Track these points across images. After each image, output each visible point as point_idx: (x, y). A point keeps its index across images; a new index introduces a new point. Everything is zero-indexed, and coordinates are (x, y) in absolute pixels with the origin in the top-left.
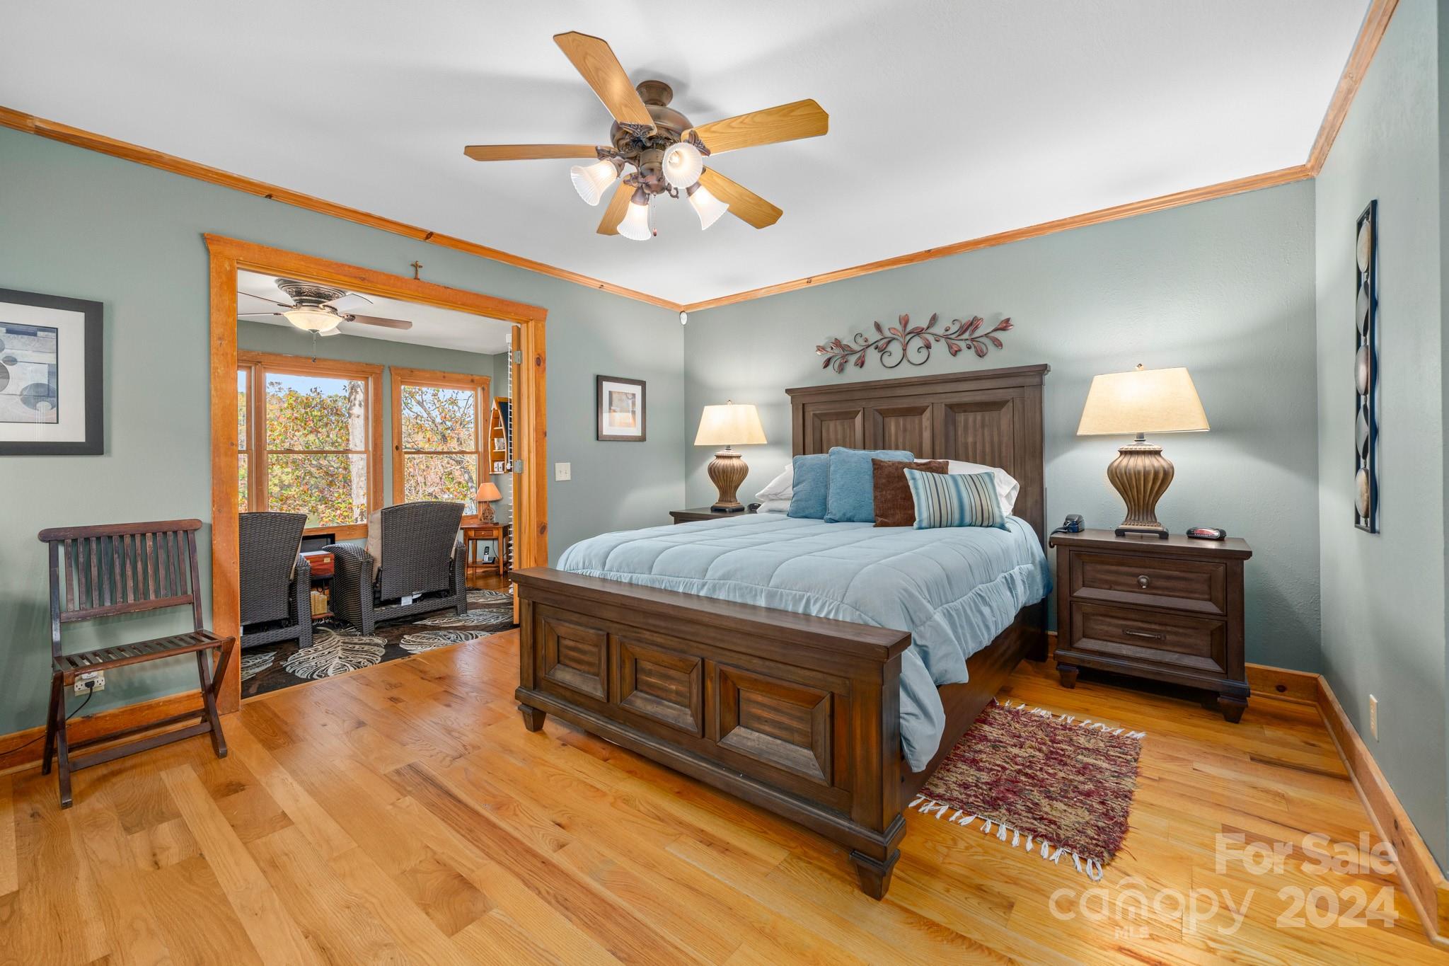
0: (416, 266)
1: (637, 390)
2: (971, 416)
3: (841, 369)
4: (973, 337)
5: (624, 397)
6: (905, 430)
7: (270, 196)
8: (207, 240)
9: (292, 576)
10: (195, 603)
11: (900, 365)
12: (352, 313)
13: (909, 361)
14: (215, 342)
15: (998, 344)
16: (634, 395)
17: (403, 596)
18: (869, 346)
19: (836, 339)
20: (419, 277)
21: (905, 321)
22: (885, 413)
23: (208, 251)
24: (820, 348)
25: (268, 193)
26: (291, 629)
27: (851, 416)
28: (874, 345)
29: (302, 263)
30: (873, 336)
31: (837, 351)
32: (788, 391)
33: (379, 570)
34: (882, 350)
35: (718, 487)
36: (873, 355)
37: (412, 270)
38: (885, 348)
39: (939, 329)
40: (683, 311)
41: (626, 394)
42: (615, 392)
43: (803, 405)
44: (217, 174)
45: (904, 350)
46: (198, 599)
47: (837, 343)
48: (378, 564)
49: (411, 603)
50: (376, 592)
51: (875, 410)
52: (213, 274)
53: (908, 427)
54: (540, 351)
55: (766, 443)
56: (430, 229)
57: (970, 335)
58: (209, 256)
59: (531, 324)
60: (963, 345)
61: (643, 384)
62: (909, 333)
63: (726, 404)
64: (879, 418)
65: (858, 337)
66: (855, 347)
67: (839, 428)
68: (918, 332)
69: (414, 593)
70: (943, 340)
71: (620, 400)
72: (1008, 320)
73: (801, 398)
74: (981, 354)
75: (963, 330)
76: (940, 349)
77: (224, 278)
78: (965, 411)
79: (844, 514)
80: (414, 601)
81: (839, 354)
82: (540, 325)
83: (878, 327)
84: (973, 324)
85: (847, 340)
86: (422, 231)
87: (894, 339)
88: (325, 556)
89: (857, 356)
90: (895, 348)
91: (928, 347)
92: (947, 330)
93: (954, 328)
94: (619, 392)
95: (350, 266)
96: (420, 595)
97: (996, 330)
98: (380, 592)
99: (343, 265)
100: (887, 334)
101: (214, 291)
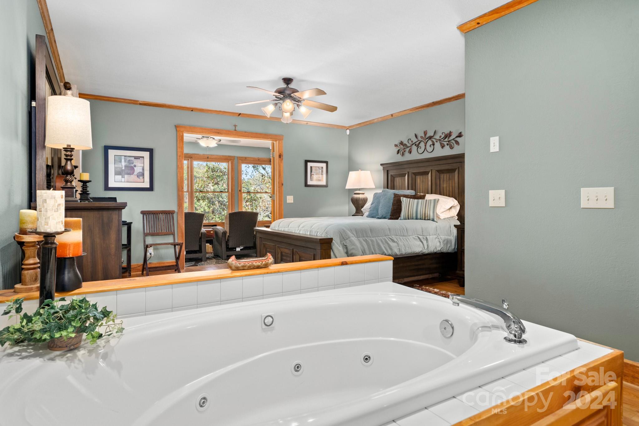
0: (235, 126)
1: (324, 165)
2: (445, 175)
3: (403, 155)
4: (449, 140)
5: (318, 169)
6: (423, 181)
7: (192, 111)
8: (176, 127)
9: (200, 236)
10: (174, 235)
11: (424, 152)
12: (220, 139)
13: (427, 151)
14: (178, 158)
15: (457, 143)
16: (322, 168)
17: (237, 247)
18: (413, 144)
19: (401, 141)
20: (236, 129)
21: (425, 133)
22: (416, 174)
23: (177, 130)
24: (396, 146)
25: (192, 109)
26: (200, 254)
27: (404, 175)
28: (415, 144)
29: (201, 130)
30: (415, 140)
31: (402, 146)
32: (381, 165)
33: (228, 236)
34: (418, 146)
35: (355, 207)
36: (414, 148)
37: (234, 127)
38: (418, 145)
39: (437, 137)
40: (348, 129)
41: (319, 167)
42: (313, 167)
43: (387, 171)
44: (179, 107)
45: (425, 146)
46: (174, 233)
47: (402, 143)
48: (228, 234)
49: (240, 250)
50: (227, 245)
51: (412, 173)
52: (178, 137)
53: (424, 180)
54: (280, 152)
55: (374, 187)
56: (239, 112)
57: (448, 139)
58: (177, 132)
59: (277, 142)
60: (445, 143)
61: (326, 162)
62: (427, 139)
63: (358, 171)
64: (414, 176)
65: (409, 140)
66: (409, 145)
67: (400, 181)
68: (430, 138)
69: (240, 246)
70: (438, 141)
71: (316, 170)
72: (460, 133)
73: (387, 168)
74: (452, 148)
75: (446, 137)
76: (437, 145)
77: (181, 138)
78: (443, 173)
79: (382, 216)
80: (241, 249)
81: (402, 147)
82: (281, 142)
83: (416, 136)
84: (450, 134)
85: (405, 142)
86: (237, 113)
87: (422, 141)
88: (211, 231)
89: (409, 148)
90: (422, 145)
91: (433, 145)
92: (440, 137)
93: (443, 136)
94: (315, 167)
95: (214, 129)
96: (243, 248)
97: (457, 137)
98: (229, 245)
99: (213, 129)
100: (420, 139)
101: (178, 142)
